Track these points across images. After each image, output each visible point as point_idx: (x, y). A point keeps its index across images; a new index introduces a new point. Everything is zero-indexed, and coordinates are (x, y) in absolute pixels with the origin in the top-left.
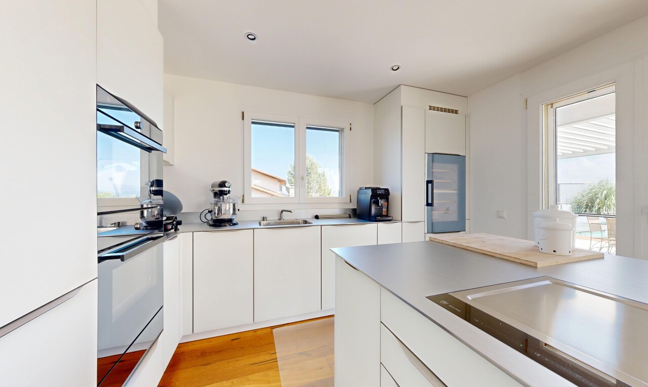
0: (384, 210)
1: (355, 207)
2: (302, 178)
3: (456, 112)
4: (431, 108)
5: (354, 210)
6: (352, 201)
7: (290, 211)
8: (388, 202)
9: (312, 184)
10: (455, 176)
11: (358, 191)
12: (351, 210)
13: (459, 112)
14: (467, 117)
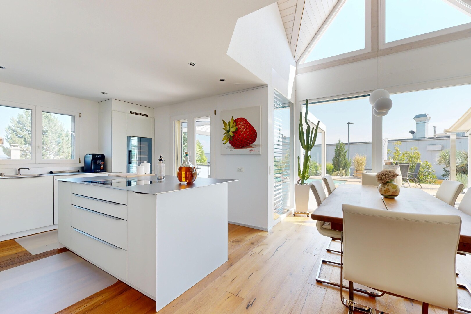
0: (101, 166)
1: (83, 166)
2: (38, 147)
3: (147, 116)
4: (131, 112)
5: (82, 168)
6: (81, 162)
7: (28, 169)
8: (104, 162)
9: (49, 145)
10: (147, 148)
11: (85, 156)
12: (80, 168)
13: (148, 116)
14: (152, 118)
